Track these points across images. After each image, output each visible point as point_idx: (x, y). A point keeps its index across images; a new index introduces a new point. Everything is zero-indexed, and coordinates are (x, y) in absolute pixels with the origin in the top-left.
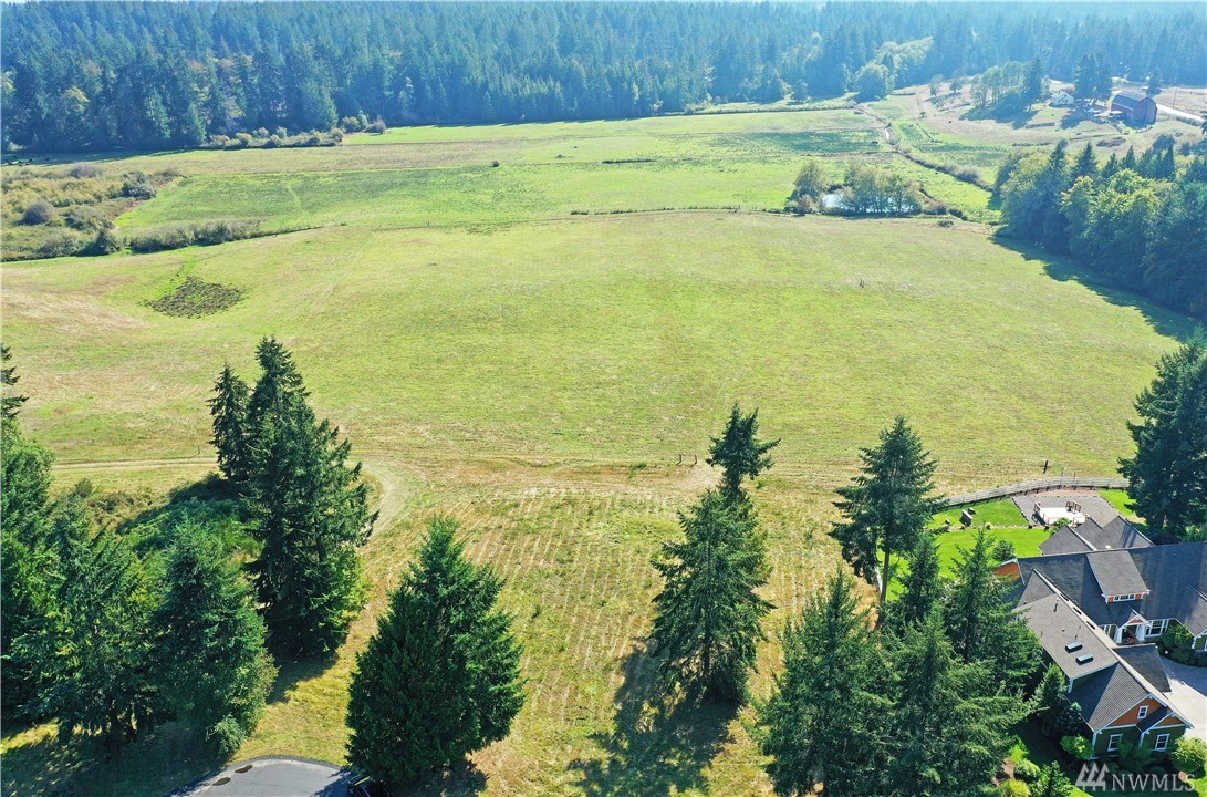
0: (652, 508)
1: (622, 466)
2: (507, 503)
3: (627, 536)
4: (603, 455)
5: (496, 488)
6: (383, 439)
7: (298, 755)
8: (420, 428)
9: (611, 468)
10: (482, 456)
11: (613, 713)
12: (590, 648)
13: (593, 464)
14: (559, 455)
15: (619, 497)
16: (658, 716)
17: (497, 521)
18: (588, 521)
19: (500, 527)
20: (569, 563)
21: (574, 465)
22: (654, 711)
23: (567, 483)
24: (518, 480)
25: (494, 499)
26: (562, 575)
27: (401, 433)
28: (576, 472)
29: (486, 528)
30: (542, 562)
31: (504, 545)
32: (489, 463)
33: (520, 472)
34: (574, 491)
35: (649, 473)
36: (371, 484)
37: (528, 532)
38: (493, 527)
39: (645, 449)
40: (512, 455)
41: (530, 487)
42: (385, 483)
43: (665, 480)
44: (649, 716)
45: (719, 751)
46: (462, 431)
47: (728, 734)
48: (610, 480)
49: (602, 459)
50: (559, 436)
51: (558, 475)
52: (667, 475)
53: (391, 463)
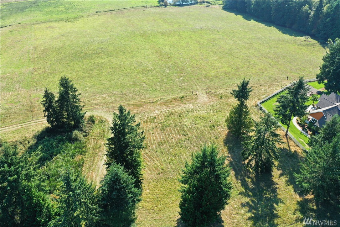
0: (196, 110)
1: (177, 98)
2: (152, 118)
3: (197, 122)
4: (169, 95)
5: (144, 113)
6: (94, 102)
8: (104, 96)
9: (174, 99)
10: (131, 102)
11: (240, 184)
13: (168, 99)
14: (155, 98)
15: (184, 109)
16: (252, 181)
17: (153, 125)
18: (181, 119)
19: (157, 127)
20: (187, 135)
21: (162, 100)
22: (250, 180)
23: (165, 107)
24: (149, 109)
25: (147, 117)
26: (188, 140)
27: (99, 99)
28: (165, 103)
29: (152, 128)
30: (178, 137)
31: (163, 133)
32: (136, 104)
33: (148, 106)
34: (169, 109)
35: (186, 99)
36: (103, 119)
37: (166, 127)
38: (154, 127)
39: (179, 91)
40: (141, 100)
41: (154, 111)
42: (107, 118)
43: (193, 101)
44: (250, 182)
45: (277, 188)
46: (118, 94)
47: (274, 182)
48: (177, 103)
49: (169, 97)
50: (150, 91)
51: (160, 105)
52: (192, 99)
53: (104, 110)
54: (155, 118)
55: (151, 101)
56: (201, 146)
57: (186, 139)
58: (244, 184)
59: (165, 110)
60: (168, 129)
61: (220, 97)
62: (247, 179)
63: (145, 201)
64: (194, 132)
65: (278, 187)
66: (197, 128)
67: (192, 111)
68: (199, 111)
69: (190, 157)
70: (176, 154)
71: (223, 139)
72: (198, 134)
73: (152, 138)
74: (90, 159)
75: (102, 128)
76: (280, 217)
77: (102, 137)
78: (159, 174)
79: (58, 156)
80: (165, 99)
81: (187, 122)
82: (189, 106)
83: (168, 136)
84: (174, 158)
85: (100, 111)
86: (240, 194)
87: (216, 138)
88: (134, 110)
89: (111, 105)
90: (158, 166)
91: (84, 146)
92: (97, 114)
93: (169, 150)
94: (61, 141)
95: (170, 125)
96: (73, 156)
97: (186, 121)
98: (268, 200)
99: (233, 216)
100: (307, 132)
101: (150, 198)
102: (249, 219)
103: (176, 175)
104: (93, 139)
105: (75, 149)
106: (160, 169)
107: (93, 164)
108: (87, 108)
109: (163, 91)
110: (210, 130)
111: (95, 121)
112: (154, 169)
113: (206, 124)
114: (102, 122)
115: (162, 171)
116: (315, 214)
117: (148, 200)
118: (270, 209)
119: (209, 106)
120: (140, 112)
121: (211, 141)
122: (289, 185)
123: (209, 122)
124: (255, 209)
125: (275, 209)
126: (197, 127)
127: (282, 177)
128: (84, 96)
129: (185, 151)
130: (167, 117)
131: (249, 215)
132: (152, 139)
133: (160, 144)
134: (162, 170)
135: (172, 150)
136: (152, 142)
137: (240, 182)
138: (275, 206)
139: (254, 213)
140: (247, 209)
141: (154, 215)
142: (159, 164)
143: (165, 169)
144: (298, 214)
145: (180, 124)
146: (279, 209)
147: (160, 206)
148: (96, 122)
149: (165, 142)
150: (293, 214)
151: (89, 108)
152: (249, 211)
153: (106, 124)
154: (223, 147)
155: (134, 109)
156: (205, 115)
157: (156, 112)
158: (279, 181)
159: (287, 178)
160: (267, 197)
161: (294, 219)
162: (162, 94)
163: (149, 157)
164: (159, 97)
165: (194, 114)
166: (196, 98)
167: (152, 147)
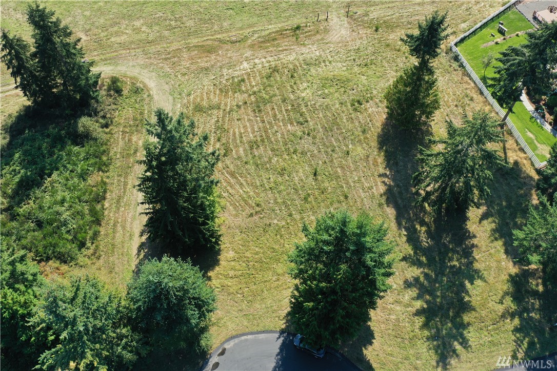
0: (324, 61)
1: (286, 30)
2: (236, 80)
3: (326, 91)
5: (221, 67)
6: (118, 40)
7: (247, 330)
8: (138, 24)
9: (281, 33)
10: (194, 41)
11: (405, 239)
12: (361, 191)
13: (267, 32)
14: (241, 29)
15: (301, 58)
16: (428, 232)
17: (240, 98)
18: (295, 83)
19: (246, 103)
20: (306, 123)
21: (256, 35)
22: (424, 229)
23: (262, 53)
24: (230, 58)
25: (226, 78)
26: (308, 134)
27: (127, 31)
28: (262, 42)
29: (237, 106)
30: (289, 127)
31: (258, 118)
32: (202, 46)
33: (227, 50)
34: (270, 59)
35: (306, 32)
36: (138, 84)
37: (265, 102)
38: (240, 103)
39: (290, 12)
40: (212, 35)
41: (241, 62)
42: (147, 81)
43: (318, 37)
44: (424, 233)
45: (473, 246)
46: (165, 20)
47: (470, 232)
48: (286, 43)
49: (270, 27)
50: (231, 11)
51: (252, 46)
52: (318, 32)
53: (138, 61)
54: (243, 80)
55: (234, 39)
56: (333, 151)
57: (304, 133)
58: (413, 239)
59: (263, 61)
60: (268, 107)
61: (374, 28)
62: (418, 227)
63: (226, 277)
64: (321, 115)
65: (475, 243)
66: (326, 106)
67: (317, 62)
68: (330, 62)
69: (311, 177)
70: (285, 170)
71: (376, 134)
72: (328, 121)
73: (237, 130)
74: (119, 181)
75: (137, 106)
76: (474, 310)
77: (139, 128)
78: (251, 215)
79: (55, 175)
80: (263, 33)
81: (306, 92)
82: (311, 51)
83: (268, 127)
84: (280, 179)
85: (131, 64)
86: (404, 259)
87: (364, 132)
88: (199, 61)
89: (153, 49)
90: (249, 197)
91: (104, 151)
92: (126, 71)
93: (270, 159)
94: (58, 142)
95: (273, 99)
96: (83, 176)
97: (305, 89)
98: (456, 272)
99: (389, 307)
100: (543, 117)
101: (235, 270)
102: (418, 313)
103: (283, 219)
104: (121, 133)
105: (86, 159)
106: (254, 205)
107: (124, 192)
108: (105, 56)
109: (258, 12)
110: (351, 112)
111: (122, 90)
112: (243, 203)
113: (345, 97)
114: (136, 92)
115: (258, 209)
116: (539, 302)
117: (232, 273)
118: (458, 293)
119: (350, 50)
120: (212, 66)
121: (353, 137)
122: (496, 239)
123: (350, 92)
124: (431, 293)
125: (467, 292)
126: (326, 104)
127: (485, 222)
128: (97, 23)
129: (302, 163)
130: (267, 78)
131: (419, 304)
132: (237, 133)
133: (253, 145)
134: (258, 205)
135: (276, 159)
136: (238, 141)
137: (406, 233)
138: (468, 285)
139: (427, 302)
140: (413, 292)
141: (244, 305)
142: (252, 193)
143: (263, 204)
144: (509, 303)
145: (292, 97)
146: (475, 292)
147: (255, 287)
148: (125, 92)
149: (263, 141)
150: (499, 303)
151: (108, 55)
152: (419, 297)
153: (145, 96)
154: (376, 153)
155: (200, 58)
156: (343, 73)
157: (245, 65)
158: (478, 229)
159: (494, 224)
160: (454, 266)
161: (500, 314)
162: (255, 19)
163: (232, 175)
164: (250, 26)
165: (321, 71)
166: (326, 31)
167: (236, 151)
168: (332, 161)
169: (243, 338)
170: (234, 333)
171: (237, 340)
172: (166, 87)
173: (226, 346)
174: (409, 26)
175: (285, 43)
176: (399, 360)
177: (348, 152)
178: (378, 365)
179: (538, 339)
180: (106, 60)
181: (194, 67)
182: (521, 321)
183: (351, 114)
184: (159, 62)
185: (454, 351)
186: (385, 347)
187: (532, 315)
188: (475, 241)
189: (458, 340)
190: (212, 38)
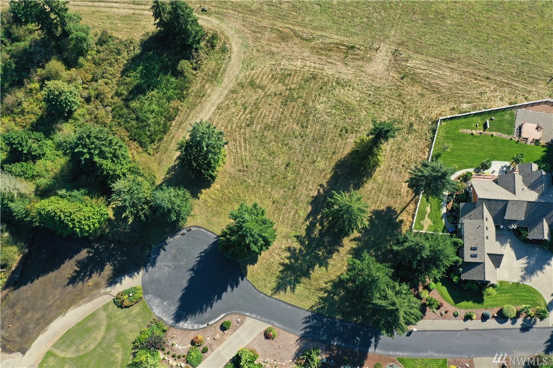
0: (350, 86)
1: (344, 45)
2: (286, 72)
3: (333, 111)
4: (337, 32)
5: (283, 57)
7: (205, 227)
9: (339, 46)
12: (305, 189)
13: (330, 41)
14: (315, 28)
18: (319, 95)
20: (306, 129)
21: (321, 40)
33: (295, 44)
42: (233, 44)
52: (363, 59)
53: (236, 25)
54: (290, 75)
55: (305, 36)
56: (308, 156)
57: (300, 135)
60: (292, 104)
61: (402, 75)
63: (210, 197)
66: (325, 123)
67: (345, 84)
68: (353, 89)
69: (285, 165)
70: (274, 153)
71: (339, 158)
73: (264, 111)
75: (219, 62)
76: (310, 278)
77: (213, 79)
78: (240, 171)
79: (155, 92)
82: (346, 72)
83: (283, 119)
84: (267, 157)
85: (231, 25)
87: (334, 153)
90: (245, 159)
92: (225, 30)
93: (271, 141)
101: (216, 196)
102: (282, 264)
103: (255, 182)
104: (201, 78)
105: (175, 88)
106: (245, 165)
110: (337, 135)
111: (215, 46)
112: (240, 161)
113: (341, 122)
114: (223, 51)
115: (245, 169)
116: (344, 294)
117: (213, 196)
118: (309, 267)
119: (373, 86)
121: (324, 153)
122: (350, 254)
123: (348, 120)
125: (313, 270)
126: (326, 121)
127: (354, 242)
129: (285, 154)
131: (287, 261)
132: (263, 114)
133: (267, 127)
134: (247, 167)
135: (273, 143)
136: (260, 120)
139: (291, 262)
140: (288, 254)
141: (210, 215)
142: (248, 158)
143: (249, 167)
144: (329, 286)
145: (311, 104)
146: (318, 272)
147: (220, 209)
148: (217, 48)
149: (274, 127)
150: (325, 283)
151: (221, 10)
152: (288, 258)
153: (227, 57)
156: (355, 102)
157: (299, 62)
158: (348, 243)
159: (356, 246)
161: (321, 287)
163: (245, 140)
164: (322, 29)
165: (343, 93)
166: (370, 60)
167: (256, 126)
168: (302, 162)
169: (201, 229)
170: (198, 225)
171: (198, 229)
172: (243, 56)
173: (192, 228)
174: (427, 87)
175: (335, 56)
176: (261, 278)
177: (315, 161)
178: (250, 275)
179: (328, 308)
180: (217, 13)
181: (266, 48)
182: (328, 296)
183: (335, 136)
184: (249, 32)
185: (285, 289)
186: (259, 270)
187: (335, 297)
188: (341, 249)
189: (291, 286)
190: (292, 27)
